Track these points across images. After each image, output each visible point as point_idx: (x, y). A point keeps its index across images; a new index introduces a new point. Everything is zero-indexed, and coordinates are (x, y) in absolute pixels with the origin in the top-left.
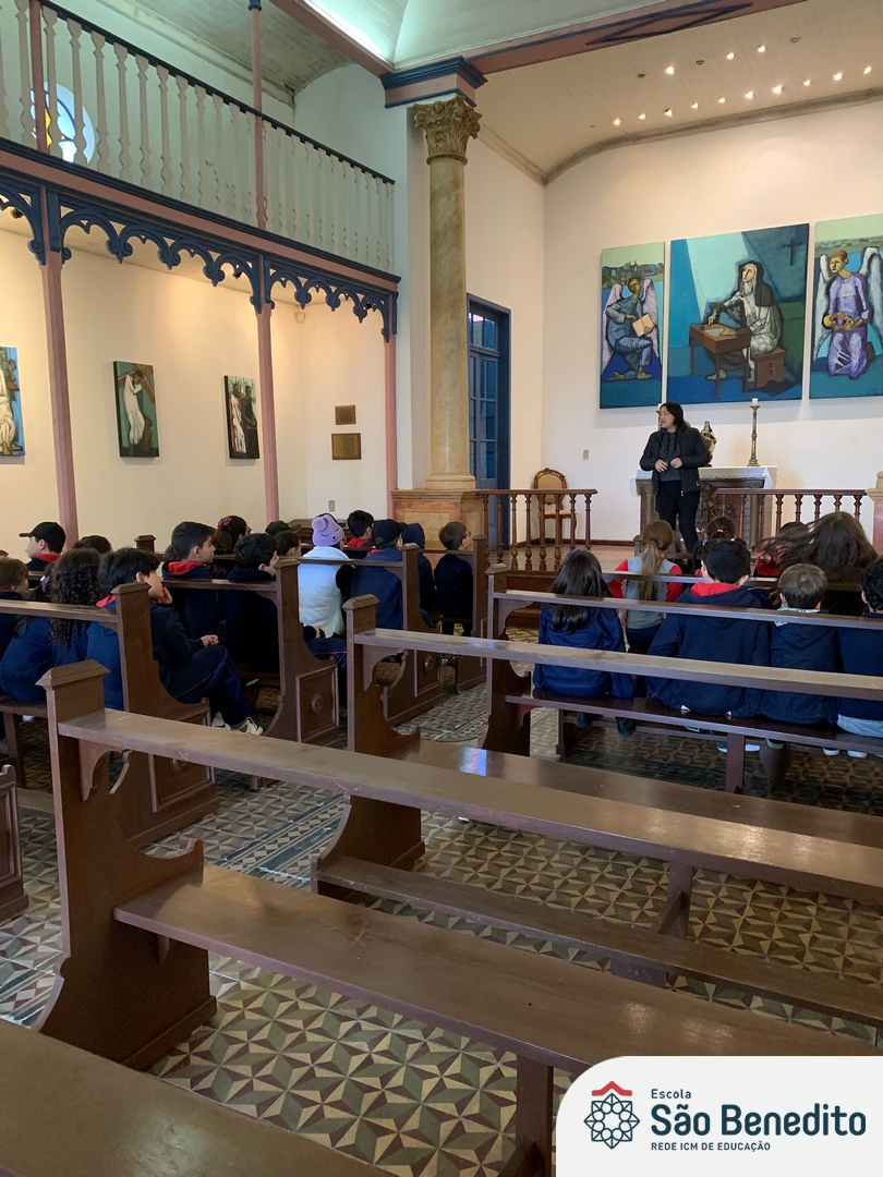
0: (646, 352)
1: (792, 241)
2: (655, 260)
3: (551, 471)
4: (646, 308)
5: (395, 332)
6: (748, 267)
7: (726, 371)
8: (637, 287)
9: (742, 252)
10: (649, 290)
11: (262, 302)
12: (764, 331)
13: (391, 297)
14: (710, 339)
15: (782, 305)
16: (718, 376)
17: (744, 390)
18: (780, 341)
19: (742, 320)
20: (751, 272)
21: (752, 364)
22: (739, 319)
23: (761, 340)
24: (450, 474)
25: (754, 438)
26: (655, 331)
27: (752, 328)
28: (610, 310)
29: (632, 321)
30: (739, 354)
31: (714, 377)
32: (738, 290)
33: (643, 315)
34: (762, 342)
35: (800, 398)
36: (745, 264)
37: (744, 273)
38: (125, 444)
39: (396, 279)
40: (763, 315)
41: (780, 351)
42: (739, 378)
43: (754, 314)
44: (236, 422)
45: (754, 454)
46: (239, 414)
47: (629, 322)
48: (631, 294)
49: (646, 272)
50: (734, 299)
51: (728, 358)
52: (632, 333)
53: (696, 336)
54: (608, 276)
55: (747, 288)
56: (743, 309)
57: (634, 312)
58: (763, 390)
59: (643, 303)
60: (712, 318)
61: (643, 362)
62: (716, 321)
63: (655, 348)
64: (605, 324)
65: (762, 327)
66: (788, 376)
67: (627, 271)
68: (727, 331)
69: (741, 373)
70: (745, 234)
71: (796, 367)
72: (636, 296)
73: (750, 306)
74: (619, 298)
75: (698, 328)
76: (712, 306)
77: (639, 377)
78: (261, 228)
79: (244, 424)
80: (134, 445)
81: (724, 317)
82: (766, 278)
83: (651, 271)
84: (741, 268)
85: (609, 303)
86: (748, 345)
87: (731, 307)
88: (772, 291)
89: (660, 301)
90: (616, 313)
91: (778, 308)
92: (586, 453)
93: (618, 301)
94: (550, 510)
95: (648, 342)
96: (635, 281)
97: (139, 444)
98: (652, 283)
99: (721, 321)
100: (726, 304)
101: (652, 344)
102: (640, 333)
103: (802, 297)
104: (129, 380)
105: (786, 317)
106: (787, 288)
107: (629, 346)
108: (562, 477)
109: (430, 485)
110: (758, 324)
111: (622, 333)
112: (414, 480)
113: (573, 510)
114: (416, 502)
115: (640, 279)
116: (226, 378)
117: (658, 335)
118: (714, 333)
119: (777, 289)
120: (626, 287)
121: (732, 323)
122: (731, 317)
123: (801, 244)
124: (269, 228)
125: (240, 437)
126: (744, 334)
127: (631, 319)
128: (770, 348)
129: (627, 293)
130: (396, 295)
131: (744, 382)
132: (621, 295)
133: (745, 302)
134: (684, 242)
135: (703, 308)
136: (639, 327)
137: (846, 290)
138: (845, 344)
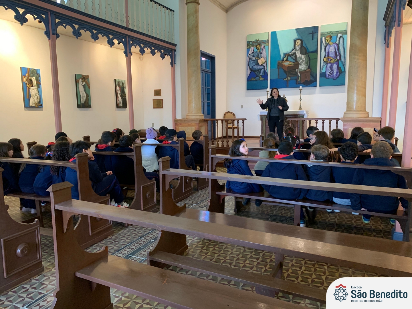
0: (262, 70)
1: (313, 32)
2: (266, 39)
3: (230, 112)
4: (262, 55)
5: (175, 64)
6: (298, 41)
7: (290, 77)
8: (259, 48)
9: (295, 36)
10: (264, 49)
11: (128, 53)
12: (303, 63)
13: (173, 51)
14: (285, 66)
15: (310, 54)
16: (288, 79)
17: (297, 84)
18: (309, 67)
19: (296, 59)
20: (299, 42)
21: (299, 75)
22: (295, 59)
23: (302, 66)
24: (195, 113)
25: (301, 100)
26: (265, 63)
27: (299, 62)
28: (250, 56)
29: (257, 60)
30: (295, 71)
31: (286, 79)
32: (294, 49)
33: (261, 57)
34: (303, 67)
35: (316, 86)
36: (297, 40)
37: (296, 43)
38: (79, 103)
39: (175, 45)
40: (303, 57)
41: (309, 70)
42: (295, 79)
43: (300, 57)
44: (119, 95)
45: (300, 106)
46: (120, 92)
47: (256, 60)
48: (257, 50)
49: (262, 42)
50: (293, 52)
51: (291, 72)
52: (258, 64)
53: (280, 65)
54: (249, 44)
55: (297, 48)
56: (296, 56)
57: (258, 57)
58: (303, 83)
59: (261, 53)
60: (285, 59)
61: (261, 74)
62: (287, 60)
63: (266, 69)
64: (248, 61)
65: (303, 62)
66: (312, 79)
67: (256, 42)
68: (291, 63)
69: (296, 78)
70: (296, 29)
71: (314, 75)
72: (259, 51)
73: (298, 54)
74: (253, 52)
75: (280, 62)
76: (285, 55)
77: (260, 79)
78: (128, 27)
79: (121, 96)
80: (82, 104)
81: (289, 58)
82: (304, 45)
83: (264, 42)
84: (295, 41)
85: (249, 53)
86: (298, 68)
87: (292, 55)
88: (306, 49)
89: (267, 52)
90: (252, 57)
91: (308, 55)
92: (242, 106)
93: (253, 53)
94: (230, 126)
95: (263, 67)
96: (258, 46)
97: (84, 103)
98: (264, 47)
99: (289, 59)
100: (290, 54)
101: (264, 68)
102: (260, 64)
103: (316, 51)
104: (80, 80)
105: (311, 58)
106: (311, 49)
107: (257, 68)
108: (234, 114)
109: (188, 117)
110: (301, 60)
111: (254, 64)
112: (182, 116)
113: (238, 126)
114: (183, 123)
115: (260, 45)
116: (115, 80)
117: (267, 64)
118: (286, 64)
119: (308, 49)
120: (255, 48)
121: (292, 60)
122: (292, 58)
123: (315, 33)
124: (130, 27)
125: (120, 101)
126: (297, 64)
127: (257, 59)
128: (306, 69)
129: (256, 50)
130: (175, 50)
131: (297, 81)
132: (254, 51)
133: (297, 53)
134: (275, 32)
135: (282, 55)
136: (260, 62)
137: (332, 49)
138: (331, 67)
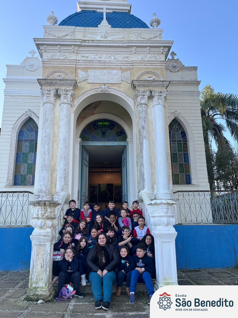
1: (111, 185)
4: (95, 191)
9: (106, 186)
20: (107, 188)
26: (96, 194)
32: (106, 190)
34: (109, 196)
52: (94, 194)
60: (103, 193)
61: (95, 197)
65: (109, 194)
70: (106, 184)
73: (107, 192)
76: (103, 191)
82: (109, 189)
84: (106, 187)
87: (105, 192)
90: (92, 191)
91: (110, 192)
98: (96, 188)
106: (111, 190)
111: (92, 194)
129: (93, 189)
134: (100, 184)
135: (102, 191)
136: (94, 193)
137: (117, 191)
138: (117, 197)
